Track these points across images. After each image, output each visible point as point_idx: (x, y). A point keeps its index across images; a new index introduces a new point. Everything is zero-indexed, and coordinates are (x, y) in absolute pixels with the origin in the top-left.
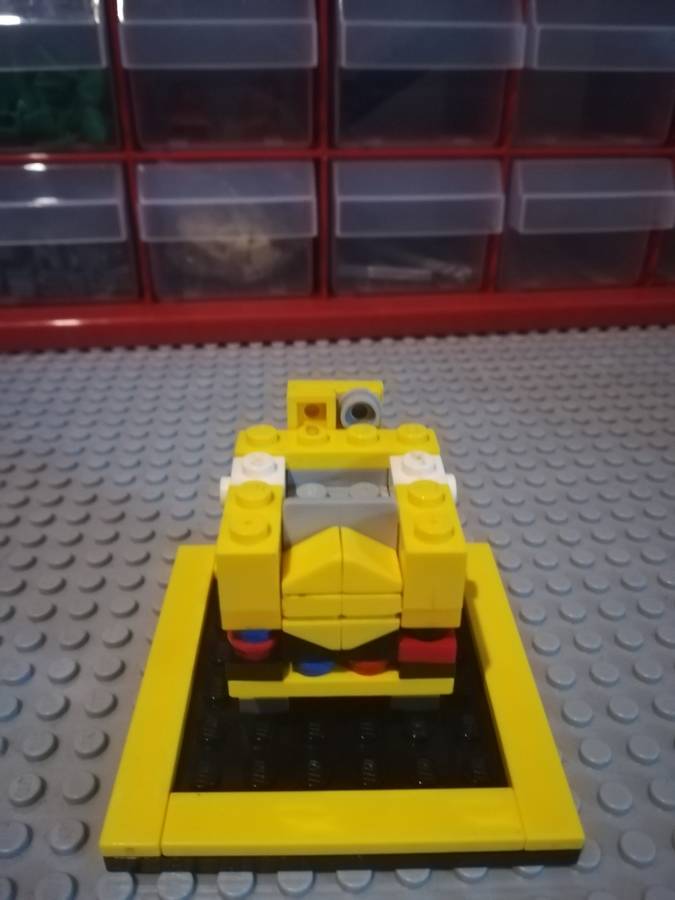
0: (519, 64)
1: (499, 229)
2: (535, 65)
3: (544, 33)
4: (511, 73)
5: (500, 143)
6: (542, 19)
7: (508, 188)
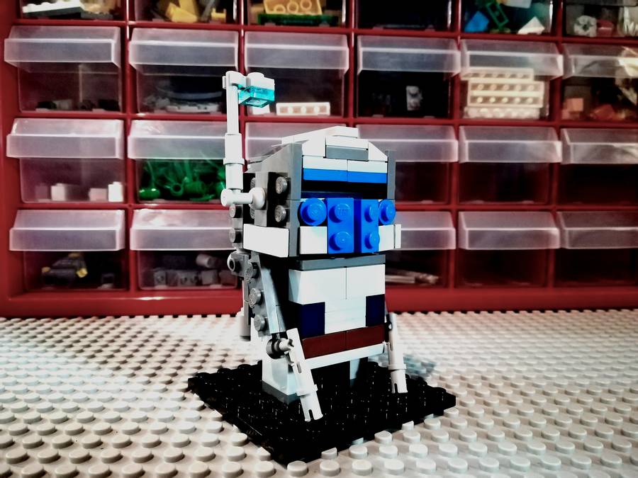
0: (455, 159)
1: (453, 247)
2: (466, 159)
3: (470, 144)
4: (451, 164)
5: (449, 203)
6: (468, 138)
7: (457, 225)
